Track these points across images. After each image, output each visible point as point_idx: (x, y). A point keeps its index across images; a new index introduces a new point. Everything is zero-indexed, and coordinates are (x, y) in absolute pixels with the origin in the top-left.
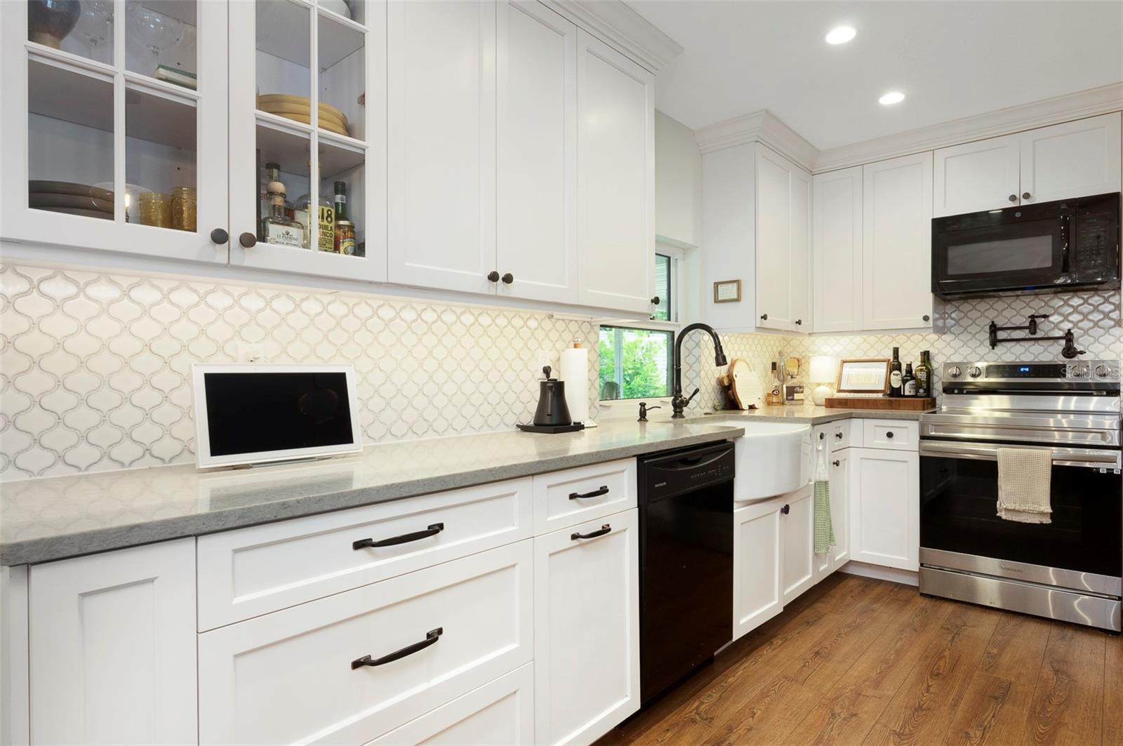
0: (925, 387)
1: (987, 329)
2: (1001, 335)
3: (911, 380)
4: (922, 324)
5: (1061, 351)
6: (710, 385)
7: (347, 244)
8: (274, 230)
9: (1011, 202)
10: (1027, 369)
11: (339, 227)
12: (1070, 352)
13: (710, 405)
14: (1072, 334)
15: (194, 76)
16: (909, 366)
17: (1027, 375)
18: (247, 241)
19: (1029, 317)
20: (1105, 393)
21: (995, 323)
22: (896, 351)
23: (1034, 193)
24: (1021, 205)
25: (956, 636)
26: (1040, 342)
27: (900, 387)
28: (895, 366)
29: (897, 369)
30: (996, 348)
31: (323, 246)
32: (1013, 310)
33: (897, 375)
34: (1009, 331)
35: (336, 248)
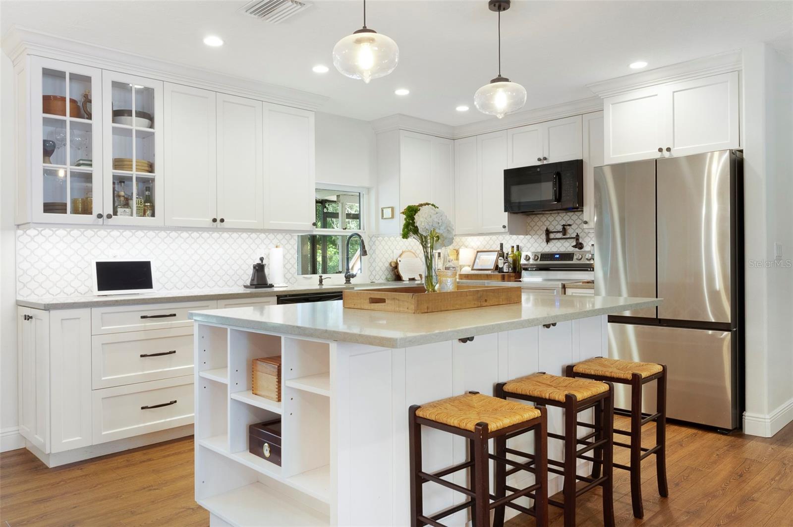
0: (512, 267)
1: (545, 232)
2: (552, 236)
3: (507, 262)
5: (574, 245)
6: (384, 267)
7: (149, 212)
8: (120, 210)
9: (539, 162)
10: (558, 256)
11: (145, 206)
13: (384, 277)
14: (579, 236)
15: (91, 161)
16: (507, 254)
17: (557, 259)
18: (109, 216)
19: (563, 225)
21: (548, 229)
22: (502, 245)
23: (549, 157)
24: (544, 163)
26: (568, 240)
27: (502, 267)
28: (501, 254)
29: (501, 256)
30: (549, 243)
31: (139, 215)
32: (556, 222)
33: (501, 260)
34: (555, 234)
35: (144, 215)
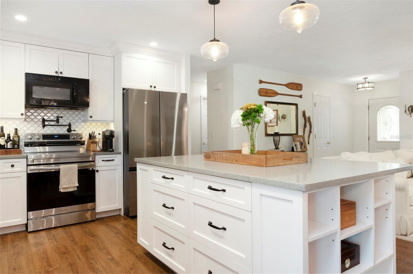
0: (18, 144)
1: (41, 120)
2: (46, 123)
3: (10, 141)
4: (20, 116)
5: (67, 130)
9: (56, 74)
10: (57, 136)
12: (69, 130)
14: (71, 124)
16: (9, 135)
17: (57, 138)
19: (57, 117)
20: (80, 144)
21: (44, 118)
22: (2, 128)
23: (64, 72)
24: (59, 76)
25: (56, 240)
26: (60, 127)
27: (5, 144)
28: (2, 135)
29: (2, 137)
30: (44, 128)
32: (50, 115)
33: (3, 139)
34: (49, 122)
